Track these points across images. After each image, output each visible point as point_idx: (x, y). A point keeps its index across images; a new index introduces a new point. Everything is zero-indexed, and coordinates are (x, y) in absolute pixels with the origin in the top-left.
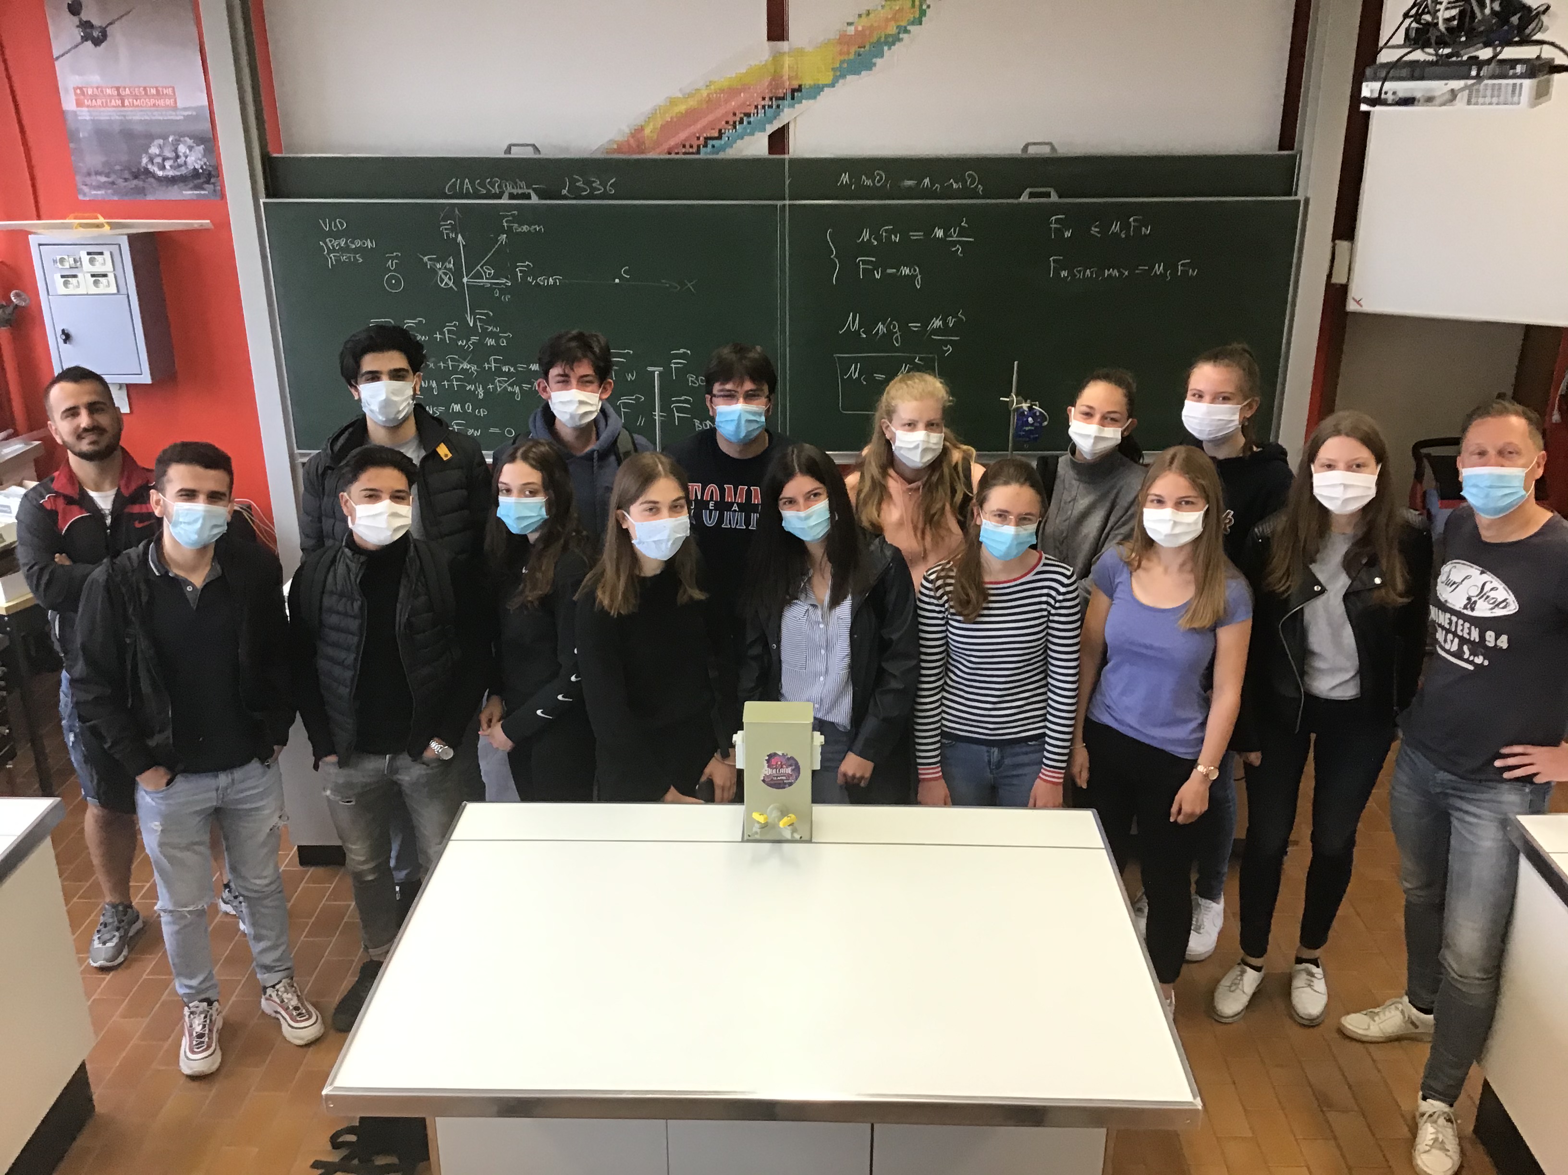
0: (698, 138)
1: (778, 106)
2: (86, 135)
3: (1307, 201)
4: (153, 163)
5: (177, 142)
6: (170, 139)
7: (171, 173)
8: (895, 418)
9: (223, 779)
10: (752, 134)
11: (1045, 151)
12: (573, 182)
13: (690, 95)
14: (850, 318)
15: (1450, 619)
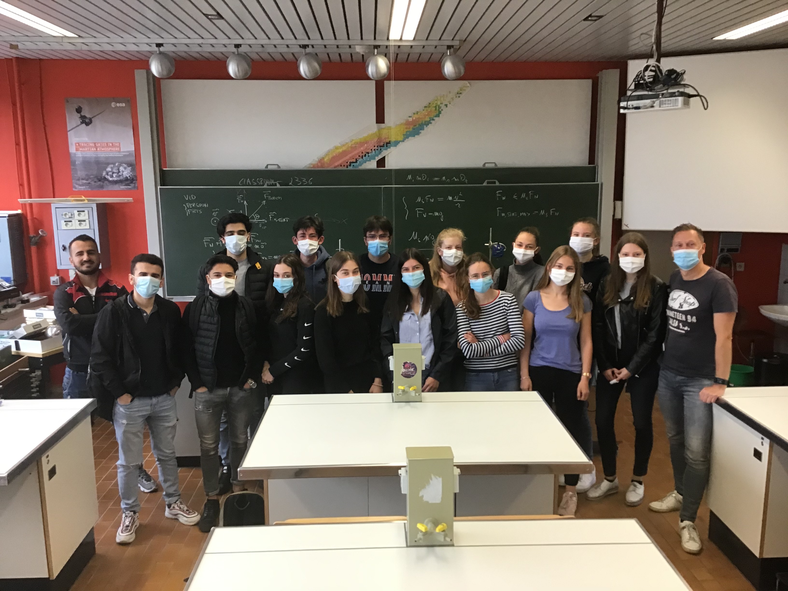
0: (347, 163)
1: (381, 150)
2: (79, 163)
3: (602, 184)
4: (108, 175)
5: (120, 165)
6: (117, 164)
7: (115, 179)
8: (443, 246)
9: (154, 400)
10: (370, 161)
11: (492, 166)
12: (294, 179)
13: (344, 145)
14: (413, 234)
15: (674, 314)
